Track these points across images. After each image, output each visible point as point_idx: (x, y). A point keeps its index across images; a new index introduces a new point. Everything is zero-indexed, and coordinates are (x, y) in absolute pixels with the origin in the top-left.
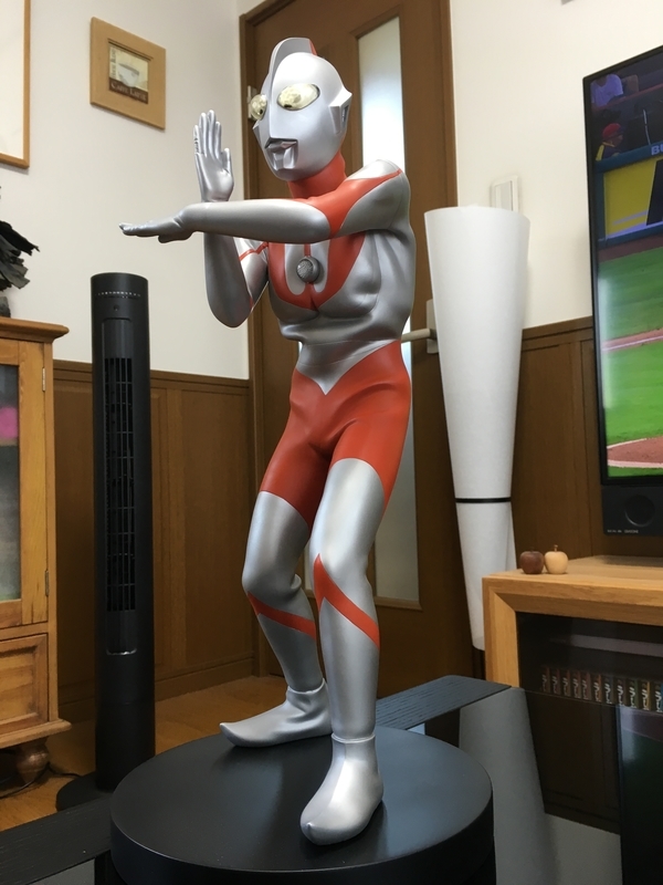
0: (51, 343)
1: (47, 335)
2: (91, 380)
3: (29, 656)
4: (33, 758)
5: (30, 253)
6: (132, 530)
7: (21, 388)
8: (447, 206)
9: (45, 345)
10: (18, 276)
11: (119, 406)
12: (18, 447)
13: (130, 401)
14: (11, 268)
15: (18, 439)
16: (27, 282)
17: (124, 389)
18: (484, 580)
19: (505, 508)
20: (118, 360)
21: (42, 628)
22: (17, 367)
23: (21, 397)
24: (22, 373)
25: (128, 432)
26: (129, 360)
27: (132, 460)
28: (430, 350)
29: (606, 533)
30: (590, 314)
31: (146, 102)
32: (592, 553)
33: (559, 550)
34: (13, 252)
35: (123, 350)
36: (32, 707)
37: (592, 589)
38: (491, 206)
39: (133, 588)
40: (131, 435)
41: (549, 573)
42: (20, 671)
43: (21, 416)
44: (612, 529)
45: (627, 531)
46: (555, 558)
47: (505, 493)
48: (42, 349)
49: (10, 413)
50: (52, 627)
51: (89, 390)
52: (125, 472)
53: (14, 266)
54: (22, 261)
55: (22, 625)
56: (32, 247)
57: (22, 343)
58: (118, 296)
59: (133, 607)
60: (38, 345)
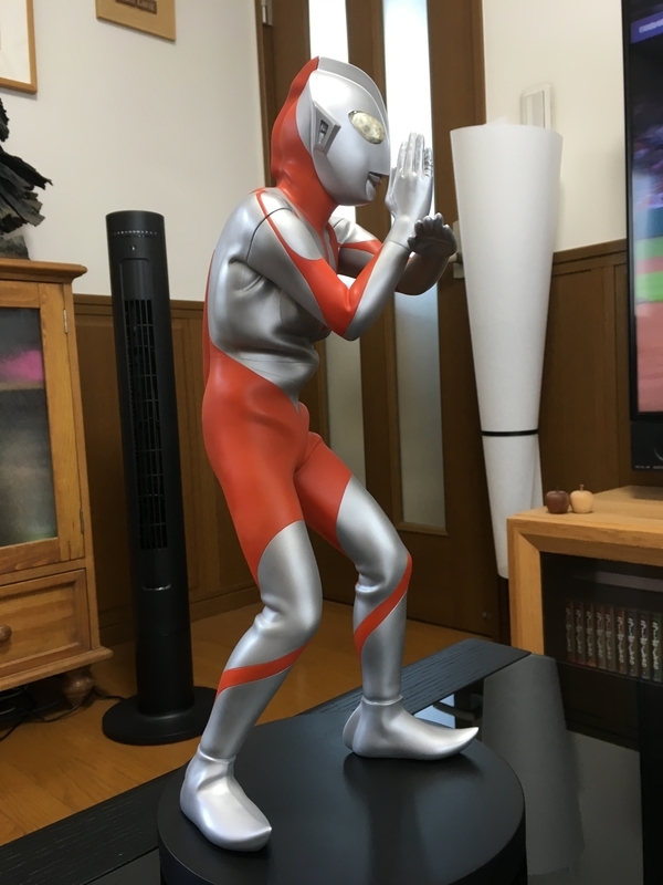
0: (70, 283)
1: (66, 275)
2: (111, 313)
3: (68, 590)
4: (79, 684)
5: (44, 187)
6: (161, 472)
7: (44, 331)
8: (475, 124)
9: (65, 287)
10: (33, 213)
11: (141, 348)
12: (45, 391)
13: (152, 344)
14: (25, 205)
15: (44, 382)
16: (42, 218)
17: (145, 331)
18: (508, 521)
19: (532, 440)
20: (137, 302)
21: (79, 563)
22: (38, 310)
23: (45, 341)
24: (43, 316)
25: (151, 375)
26: (149, 302)
27: (157, 403)
28: (456, 275)
29: (633, 468)
30: (624, 237)
31: (155, 12)
32: (620, 485)
33: (585, 489)
34: (26, 188)
35: (143, 291)
36: (74, 638)
37: (616, 533)
38: (522, 123)
39: (164, 527)
40: (154, 378)
41: (573, 512)
42: (61, 605)
43: (46, 359)
44: (640, 464)
45: (655, 467)
46: (580, 497)
47: (533, 426)
48: (62, 290)
49: (34, 356)
50: (89, 562)
51: (110, 324)
52: (151, 415)
53: (29, 202)
54: (36, 195)
55: (60, 562)
56: (45, 180)
57: (41, 285)
58: (136, 235)
59: (165, 545)
60: (57, 286)
